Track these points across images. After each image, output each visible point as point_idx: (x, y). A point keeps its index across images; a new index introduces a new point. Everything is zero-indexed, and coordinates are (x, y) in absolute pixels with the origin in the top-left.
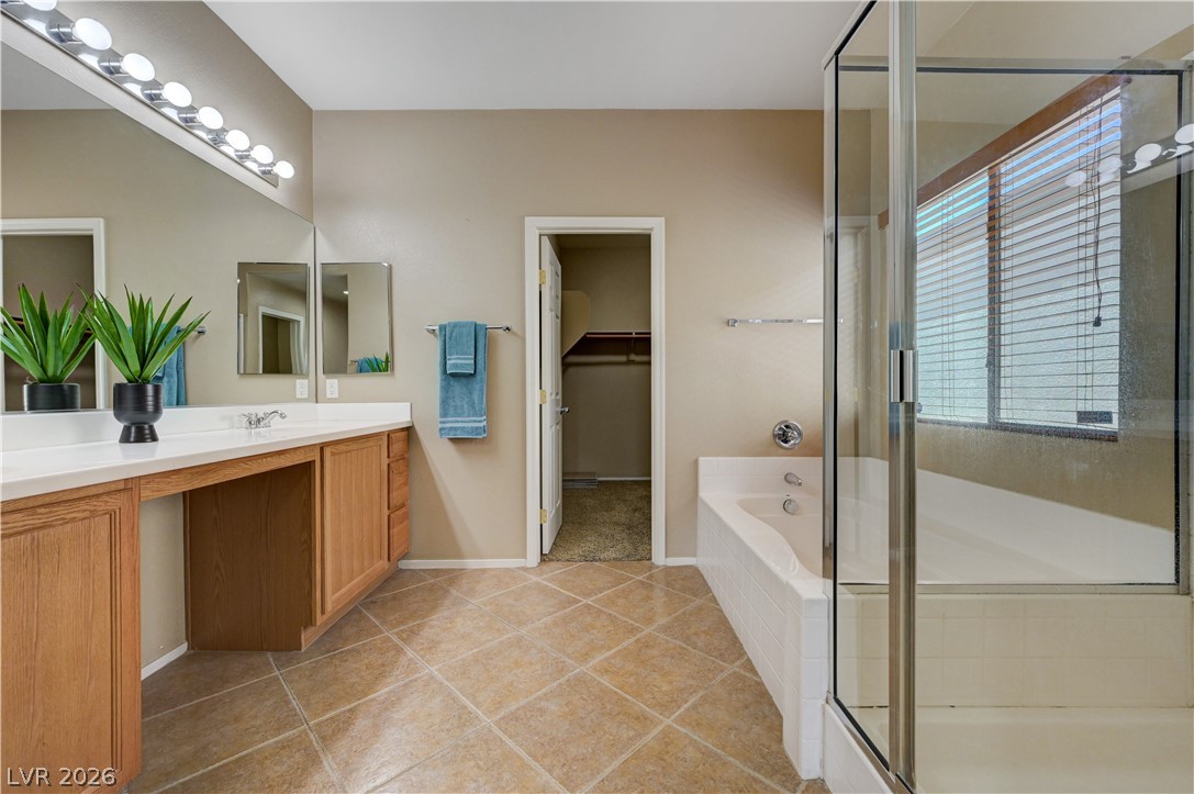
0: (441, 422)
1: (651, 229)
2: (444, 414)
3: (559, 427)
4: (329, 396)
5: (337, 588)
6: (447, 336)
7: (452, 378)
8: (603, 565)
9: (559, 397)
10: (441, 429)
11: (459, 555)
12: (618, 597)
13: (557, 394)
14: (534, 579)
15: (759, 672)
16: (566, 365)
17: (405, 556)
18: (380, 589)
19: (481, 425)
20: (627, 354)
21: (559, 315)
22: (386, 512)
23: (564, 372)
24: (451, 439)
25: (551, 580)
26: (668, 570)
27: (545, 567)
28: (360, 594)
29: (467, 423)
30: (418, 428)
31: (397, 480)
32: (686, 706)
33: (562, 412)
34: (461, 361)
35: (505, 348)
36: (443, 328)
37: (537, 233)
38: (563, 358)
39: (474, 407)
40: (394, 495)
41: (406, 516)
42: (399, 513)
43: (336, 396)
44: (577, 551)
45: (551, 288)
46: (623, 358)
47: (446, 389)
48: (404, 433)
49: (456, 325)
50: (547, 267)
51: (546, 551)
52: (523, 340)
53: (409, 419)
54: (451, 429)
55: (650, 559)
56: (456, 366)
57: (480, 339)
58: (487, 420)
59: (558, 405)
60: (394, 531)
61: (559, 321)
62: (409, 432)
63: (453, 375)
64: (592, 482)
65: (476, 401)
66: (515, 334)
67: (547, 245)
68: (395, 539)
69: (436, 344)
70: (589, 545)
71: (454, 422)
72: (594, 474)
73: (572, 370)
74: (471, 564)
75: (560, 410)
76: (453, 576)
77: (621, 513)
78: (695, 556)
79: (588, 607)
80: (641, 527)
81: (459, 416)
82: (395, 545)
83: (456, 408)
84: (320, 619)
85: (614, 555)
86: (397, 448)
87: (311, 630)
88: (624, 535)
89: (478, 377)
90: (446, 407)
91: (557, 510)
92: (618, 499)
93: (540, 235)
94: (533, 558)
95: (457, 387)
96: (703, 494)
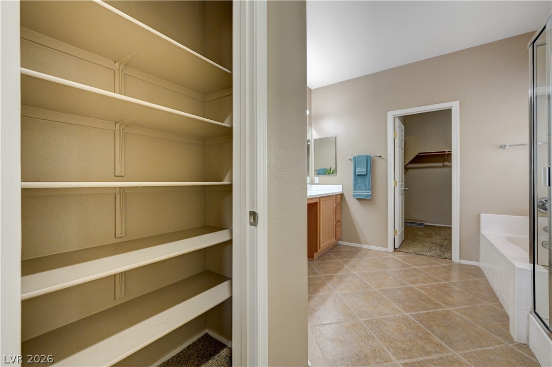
0: (354, 192)
1: (452, 107)
2: (355, 189)
3: (403, 197)
4: (316, 182)
5: (323, 243)
6: (356, 161)
7: (357, 176)
8: (424, 257)
9: (403, 184)
10: (354, 195)
11: (360, 243)
12: (431, 269)
13: (402, 182)
14: (391, 256)
15: (505, 307)
16: (406, 169)
17: (340, 240)
18: (333, 248)
19: (369, 194)
20: (443, 162)
21: (403, 148)
22: (335, 222)
23: (405, 173)
24: (357, 199)
25: (399, 258)
26: (461, 265)
27: (396, 253)
28: (327, 248)
29: (364, 193)
30: (345, 194)
31: (338, 212)
32: (459, 307)
33: (404, 190)
34: (362, 170)
35: (379, 164)
36: (354, 158)
37: (393, 117)
38: (405, 167)
39: (366, 187)
40: (337, 217)
41: (341, 225)
42: (339, 223)
43: (318, 182)
44: (411, 250)
45: (399, 138)
46: (441, 164)
47: (355, 180)
48: (339, 196)
49: (359, 157)
50: (397, 130)
51: (397, 247)
52: (387, 161)
53: (341, 191)
54: (357, 195)
55: (451, 259)
56: (359, 172)
57: (369, 162)
58: (371, 192)
59: (402, 187)
60: (337, 229)
61: (403, 151)
62: (342, 195)
63: (358, 175)
64: (421, 224)
65: (367, 185)
66: (383, 158)
67: (398, 121)
68: (337, 232)
69: (352, 164)
70: (418, 249)
71: (358, 192)
72: (423, 221)
73: (410, 171)
74: (365, 246)
75: (403, 189)
76: (358, 250)
77: (437, 239)
78: (478, 261)
79: (416, 269)
80: (446, 246)
81: (361, 190)
82: (337, 235)
83: (359, 187)
84: (319, 251)
85: (431, 254)
86: (338, 200)
87: (317, 253)
88: (437, 248)
89: (368, 176)
90: (356, 187)
91: (402, 232)
92: (436, 233)
93: (394, 118)
94: (390, 248)
95: (360, 180)
96: (483, 232)
